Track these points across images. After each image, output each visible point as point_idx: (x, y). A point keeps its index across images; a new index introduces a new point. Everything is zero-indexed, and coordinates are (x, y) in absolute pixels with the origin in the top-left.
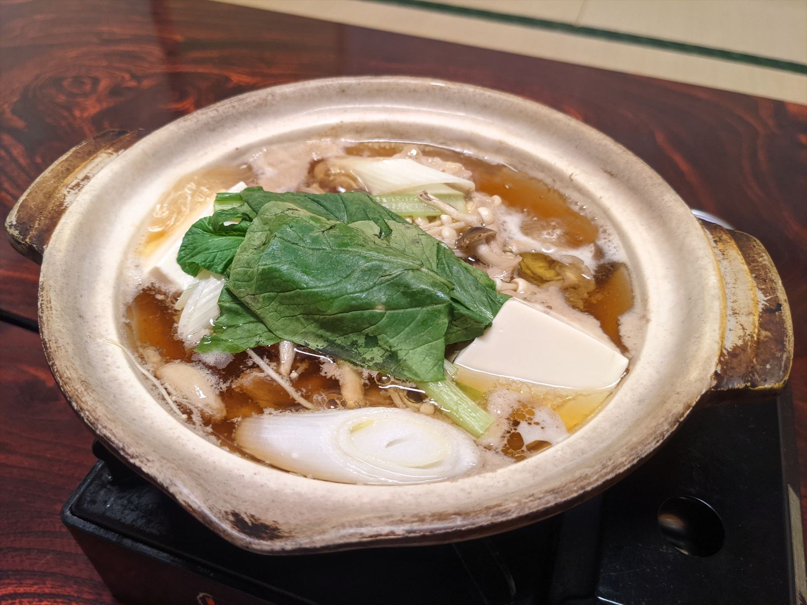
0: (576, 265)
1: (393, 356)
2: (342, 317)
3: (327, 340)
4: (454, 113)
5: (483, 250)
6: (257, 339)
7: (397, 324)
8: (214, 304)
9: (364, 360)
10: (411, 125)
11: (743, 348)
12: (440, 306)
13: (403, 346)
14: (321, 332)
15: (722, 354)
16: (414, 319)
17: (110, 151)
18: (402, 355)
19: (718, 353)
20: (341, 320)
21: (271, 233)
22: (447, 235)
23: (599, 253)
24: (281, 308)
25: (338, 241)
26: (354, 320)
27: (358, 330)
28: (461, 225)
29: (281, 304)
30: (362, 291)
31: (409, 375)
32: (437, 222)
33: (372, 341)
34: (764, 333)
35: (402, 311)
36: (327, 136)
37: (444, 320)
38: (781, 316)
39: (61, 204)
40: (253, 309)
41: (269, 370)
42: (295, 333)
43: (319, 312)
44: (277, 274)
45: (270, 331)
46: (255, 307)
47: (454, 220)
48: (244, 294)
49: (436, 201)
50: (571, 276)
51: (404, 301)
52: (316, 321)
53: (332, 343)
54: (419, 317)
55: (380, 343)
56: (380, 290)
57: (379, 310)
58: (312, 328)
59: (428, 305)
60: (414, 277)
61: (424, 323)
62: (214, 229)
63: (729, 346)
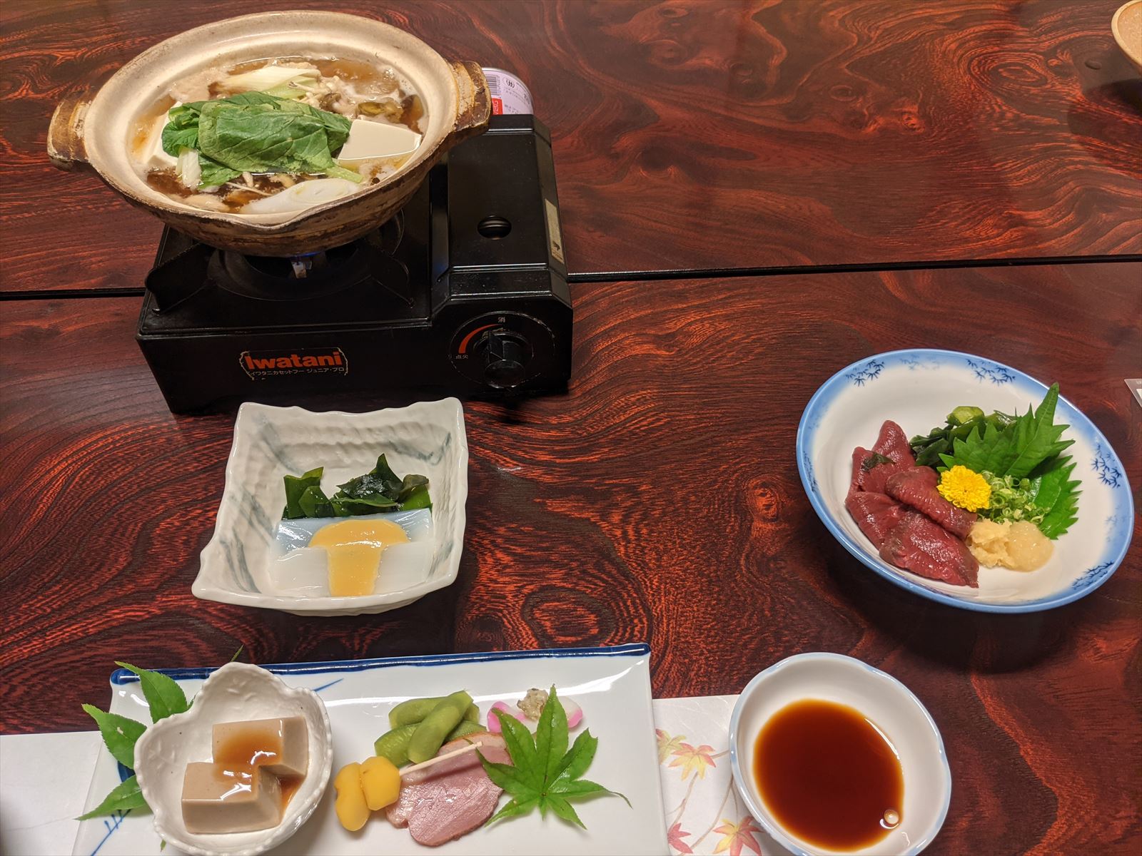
0: (390, 102)
1: (305, 162)
2: (272, 149)
3: (267, 166)
4: (292, 32)
5: (336, 105)
6: (229, 176)
7: (302, 146)
8: (197, 166)
9: (290, 170)
10: (266, 46)
11: (467, 112)
12: (320, 130)
13: (308, 156)
14: (263, 162)
15: (458, 116)
16: (309, 141)
17: (83, 103)
18: (309, 160)
19: (455, 116)
20: (271, 151)
21: (215, 118)
22: (314, 102)
23: (402, 94)
24: (236, 155)
25: (254, 112)
26: (278, 149)
27: (282, 155)
28: (319, 96)
29: (236, 153)
30: (277, 133)
31: (315, 169)
32: (305, 98)
33: (291, 158)
34: (477, 103)
35: (301, 139)
36: (213, 66)
37: (325, 137)
38: (484, 94)
39: (77, 137)
40: (220, 161)
41: (243, 188)
42: (249, 167)
43: (258, 150)
44: (228, 136)
45: (234, 170)
46: (220, 159)
47: (315, 94)
48: (212, 153)
49: (299, 86)
50: (390, 109)
51: (301, 133)
52: (258, 156)
53: (270, 167)
54: (311, 140)
55: (296, 158)
56: (286, 130)
57: (289, 140)
58: (256, 161)
59: (314, 131)
60: (301, 120)
61: (315, 142)
62: (178, 127)
63: (461, 112)
